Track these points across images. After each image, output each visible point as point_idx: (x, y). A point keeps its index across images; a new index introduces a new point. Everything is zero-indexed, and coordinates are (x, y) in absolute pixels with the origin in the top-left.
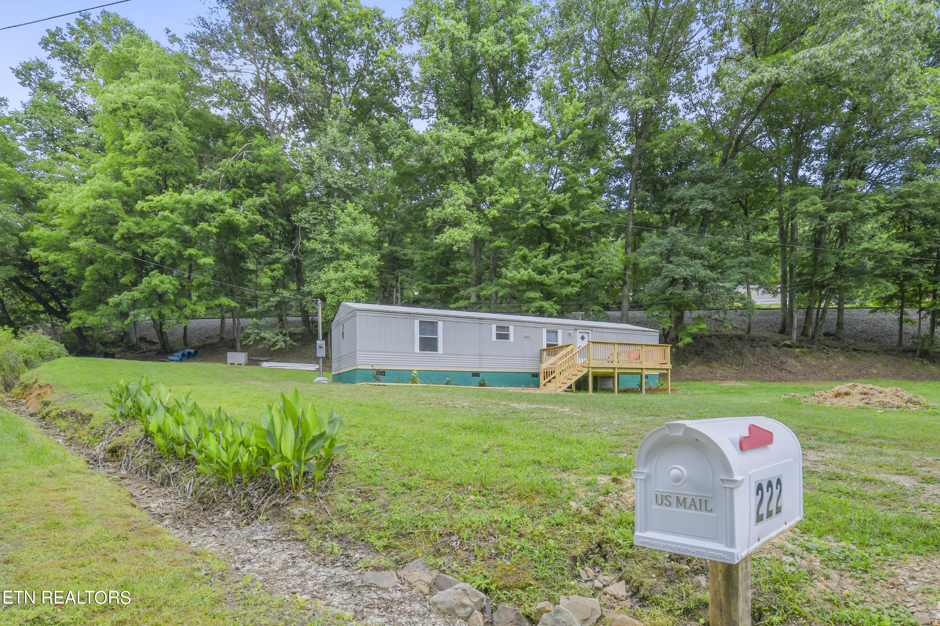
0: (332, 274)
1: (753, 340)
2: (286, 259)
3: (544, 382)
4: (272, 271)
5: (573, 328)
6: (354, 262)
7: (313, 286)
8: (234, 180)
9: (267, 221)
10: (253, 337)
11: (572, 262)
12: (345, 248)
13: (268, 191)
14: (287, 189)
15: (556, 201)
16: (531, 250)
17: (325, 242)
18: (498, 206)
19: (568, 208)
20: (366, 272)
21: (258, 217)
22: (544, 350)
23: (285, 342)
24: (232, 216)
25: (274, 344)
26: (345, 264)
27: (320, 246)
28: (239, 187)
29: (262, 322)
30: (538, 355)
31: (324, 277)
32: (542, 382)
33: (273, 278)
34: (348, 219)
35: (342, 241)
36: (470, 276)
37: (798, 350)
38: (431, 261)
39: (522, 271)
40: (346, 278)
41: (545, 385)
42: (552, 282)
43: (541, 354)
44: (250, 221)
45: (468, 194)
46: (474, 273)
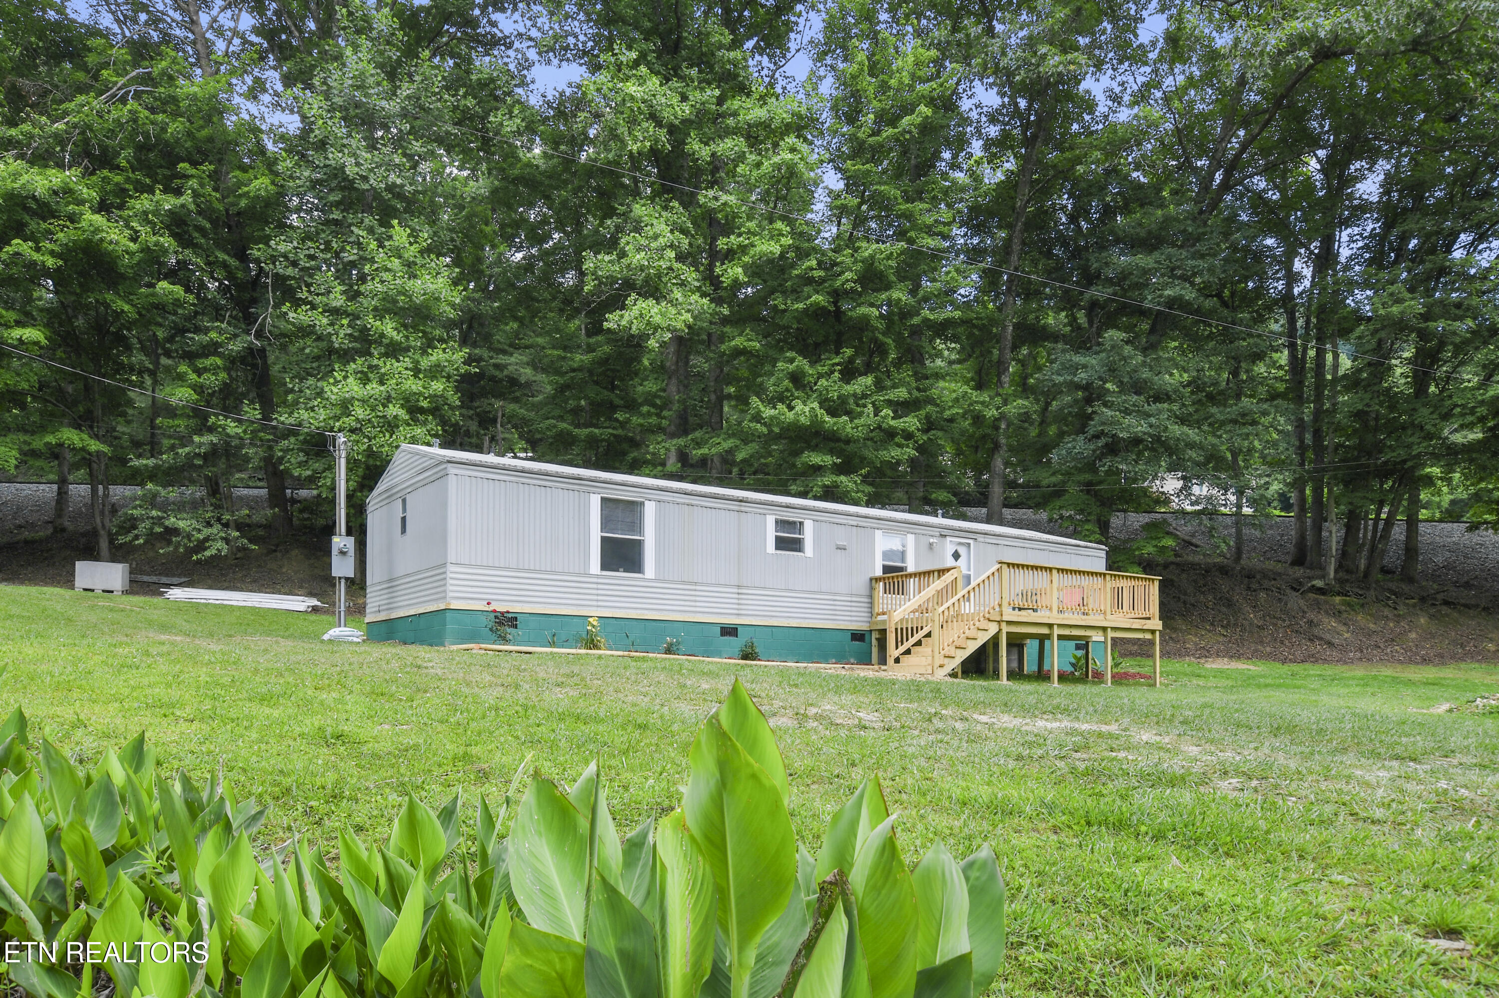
0: (353, 387)
1: (1250, 576)
2: (236, 347)
3: (896, 653)
4: (199, 372)
5: (936, 532)
6: (407, 362)
7: (304, 415)
8: (104, 149)
9: (188, 254)
10: (143, 527)
11: (901, 393)
12: (389, 328)
13: (193, 183)
14: (240, 184)
15: (872, 257)
16: (813, 363)
17: (335, 312)
18: (746, 259)
19: (893, 278)
20: (438, 386)
21: (166, 241)
22: (877, 580)
23: (227, 540)
24: (98, 230)
25: (201, 546)
26: (388, 366)
27: (325, 321)
28: (118, 167)
29: (172, 494)
30: (864, 590)
31: (333, 392)
32: (893, 652)
33: (198, 389)
34: (396, 263)
35: (379, 313)
36: (665, 413)
37: (1338, 599)
38: (580, 375)
39: (799, 406)
40: (389, 399)
41: (897, 660)
42: (859, 434)
43: (872, 589)
44: (146, 250)
45: (677, 228)
46: (676, 407)
